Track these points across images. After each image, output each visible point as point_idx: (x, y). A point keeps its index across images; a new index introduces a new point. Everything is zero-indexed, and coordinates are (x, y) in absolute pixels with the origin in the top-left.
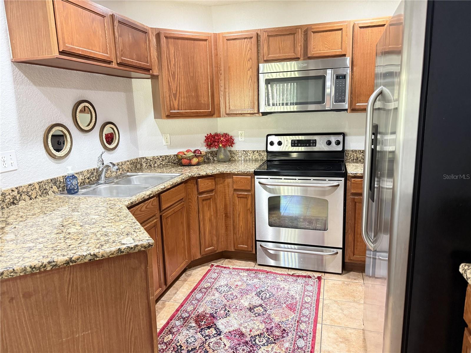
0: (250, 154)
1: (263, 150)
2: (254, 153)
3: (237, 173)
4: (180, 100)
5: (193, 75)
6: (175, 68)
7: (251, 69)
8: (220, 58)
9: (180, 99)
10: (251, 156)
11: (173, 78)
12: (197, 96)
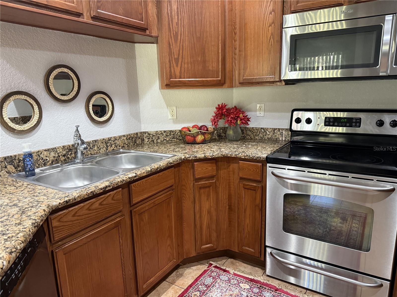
0: (269, 132)
1: (286, 128)
2: (274, 131)
3: (243, 157)
4: (183, 67)
5: (201, 35)
6: (178, 28)
7: (273, 25)
8: (236, 14)
9: (183, 65)
10: (271, 134)
11: (174, 40)
12: (204, 62)
